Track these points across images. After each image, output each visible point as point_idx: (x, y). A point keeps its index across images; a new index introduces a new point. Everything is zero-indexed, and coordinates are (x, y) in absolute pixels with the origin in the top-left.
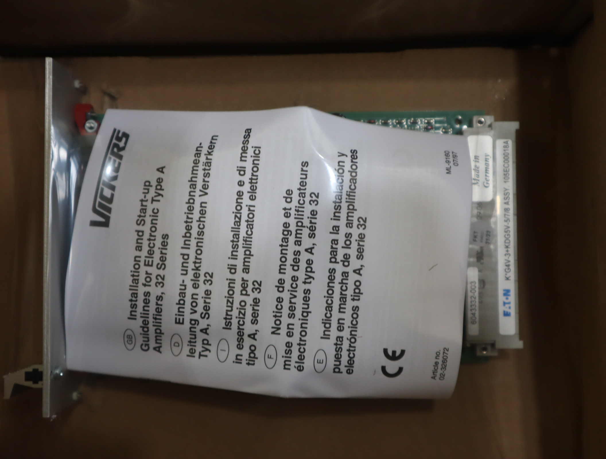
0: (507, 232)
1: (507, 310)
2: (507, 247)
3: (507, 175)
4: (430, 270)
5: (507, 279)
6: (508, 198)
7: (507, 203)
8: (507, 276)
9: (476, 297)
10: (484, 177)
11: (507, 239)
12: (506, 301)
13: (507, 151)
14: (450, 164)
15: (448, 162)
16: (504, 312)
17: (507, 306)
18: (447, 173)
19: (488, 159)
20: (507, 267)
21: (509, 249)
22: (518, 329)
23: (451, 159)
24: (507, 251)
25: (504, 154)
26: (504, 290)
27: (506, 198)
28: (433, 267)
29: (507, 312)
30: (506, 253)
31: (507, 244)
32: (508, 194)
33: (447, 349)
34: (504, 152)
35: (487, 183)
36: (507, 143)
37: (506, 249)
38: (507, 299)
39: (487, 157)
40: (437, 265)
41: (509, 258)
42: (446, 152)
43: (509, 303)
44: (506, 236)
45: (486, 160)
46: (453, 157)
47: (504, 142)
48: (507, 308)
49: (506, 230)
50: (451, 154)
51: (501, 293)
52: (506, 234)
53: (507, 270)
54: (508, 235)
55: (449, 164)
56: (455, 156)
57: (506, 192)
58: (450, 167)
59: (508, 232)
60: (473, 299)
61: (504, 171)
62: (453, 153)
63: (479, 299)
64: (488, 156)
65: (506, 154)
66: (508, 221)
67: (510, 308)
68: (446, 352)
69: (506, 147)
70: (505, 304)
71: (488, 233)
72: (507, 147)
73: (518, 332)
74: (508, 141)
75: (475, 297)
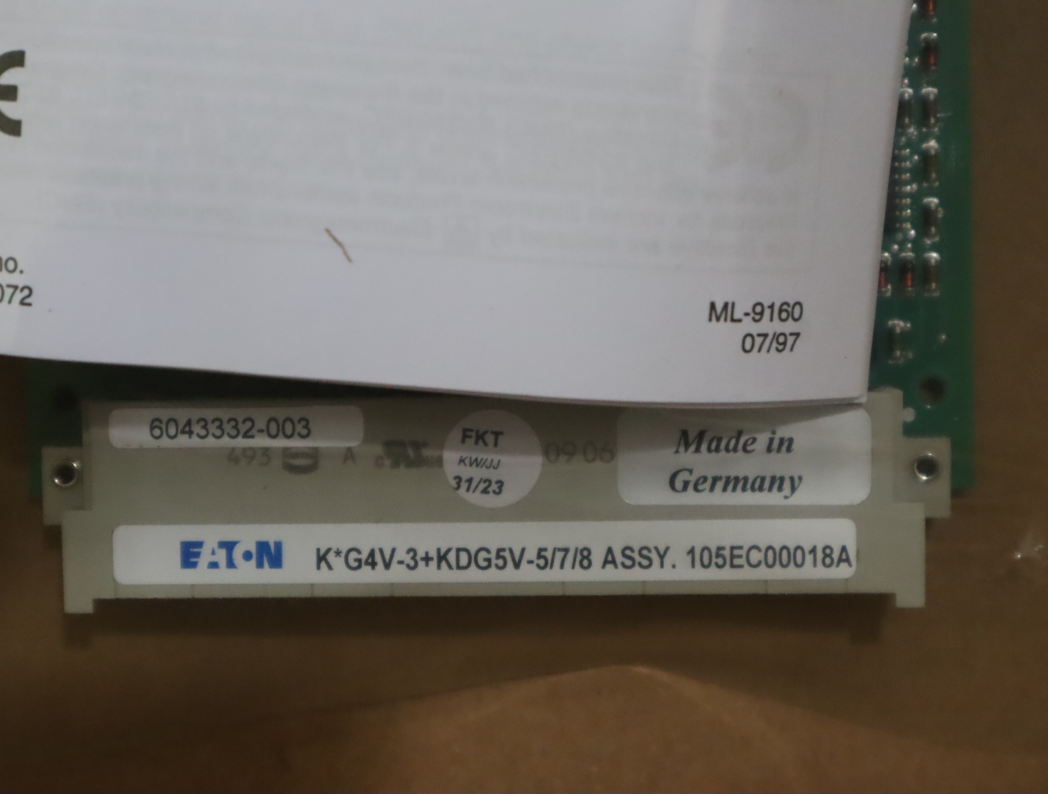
0: (498, 556)
1: (205, 558)
2: (442, 557)
3: (720, 561)
4: (328, 231)
5: (322, 558)
6: (628, 562)
7: (609, 559)
8: (331, 557)
9: (252, 437)
10: (710, 474)
11: (473, 559)
12: (238, 553)
13: (809, 558)
14: (747, 320)
15: (758, 312)
16: (200, 544)
17: (221, 556)
18: (713, 306)
19: (780, 489)
20: (364, 556)
21: (433, 564)
22: (132, 595)
23: (767, 326)
24: (427, 559)
25: (799, 548)
26: (278, 545)
27: (628, 552)
28: (339, 244)
29: (198, 555)
30: (421, 554)
31: (452, 557)
32: (645, 562)
33: (27, 301)
34: (807, 549)
35: (686, 484)
36: (844, 558)
37: (433, 554)
38: (247, 556)
39: (787, 485)
40: (349, 260)
41: (401, 562)
42: (797, 310)
43: (231, 564)
44: (483, 555)
45: (777, 482)
46: (776, 336)
47: (844, 549)
48: (213, 553)
49: (507, 554)
50: (790, 327)
51: (270, 533)
52: (493, 556)
53: (353, 555)
54: (488, 560)
55: (747, 314)
56: (781, 342)
57: (654, 556)
58: (739, 321)
59: (500, 562)
60: (243, 428)
61: (733, 548)
62: (797, 335)
63: (245, 450)
64: (793, 489)
65: (799, 554)
66: (542, 562)
67: (214, 565)
68: (19, 296)
69: (828, 556)
70: (229, 546)
71: (494, 487)
72: (828, 561)
73: (123, 595)
74: (850, 565)
75: (250, 433)
